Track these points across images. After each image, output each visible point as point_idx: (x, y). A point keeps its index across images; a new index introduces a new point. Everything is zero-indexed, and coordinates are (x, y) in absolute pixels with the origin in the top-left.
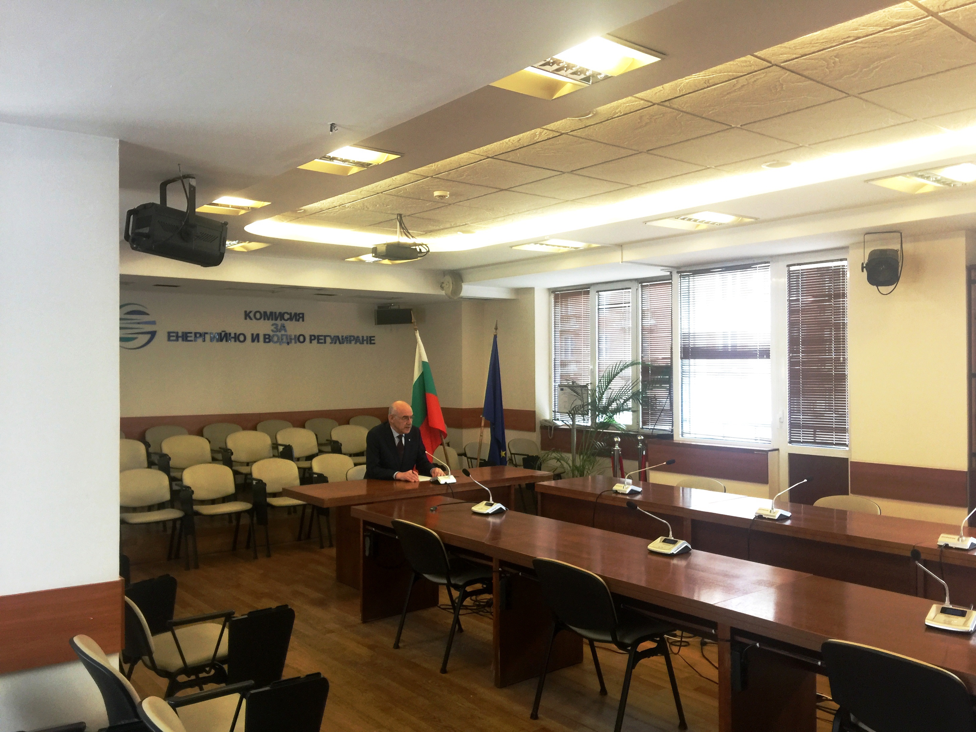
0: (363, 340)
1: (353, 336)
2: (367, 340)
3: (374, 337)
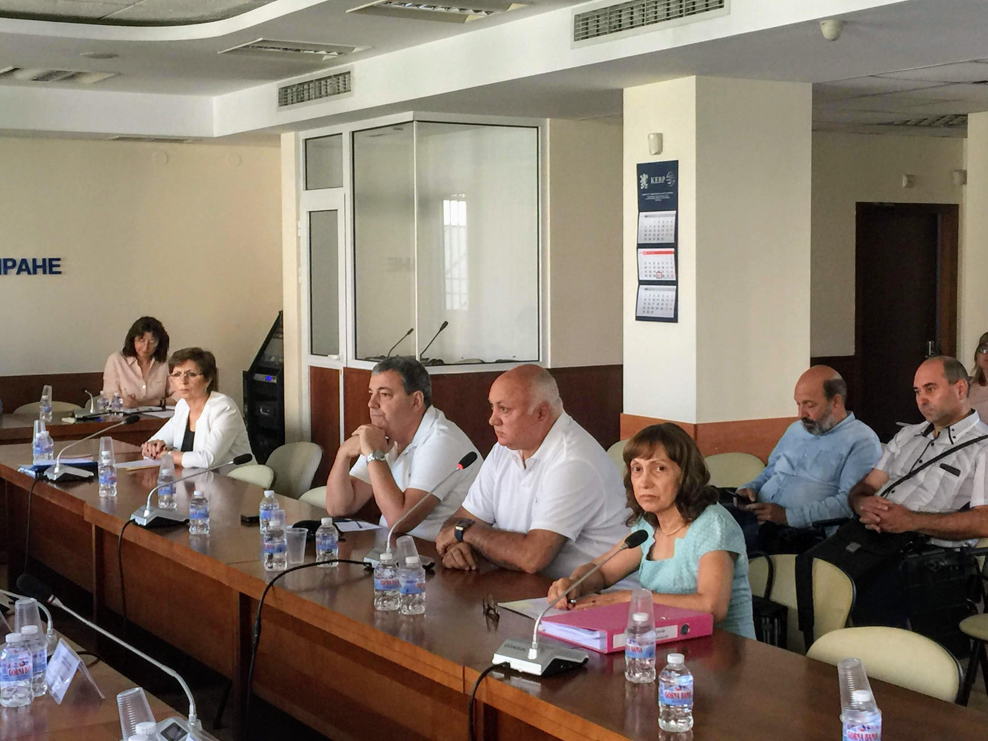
0: (35, 267)
1: (14, 262)
2: (44, 266)
3: (59, 260)
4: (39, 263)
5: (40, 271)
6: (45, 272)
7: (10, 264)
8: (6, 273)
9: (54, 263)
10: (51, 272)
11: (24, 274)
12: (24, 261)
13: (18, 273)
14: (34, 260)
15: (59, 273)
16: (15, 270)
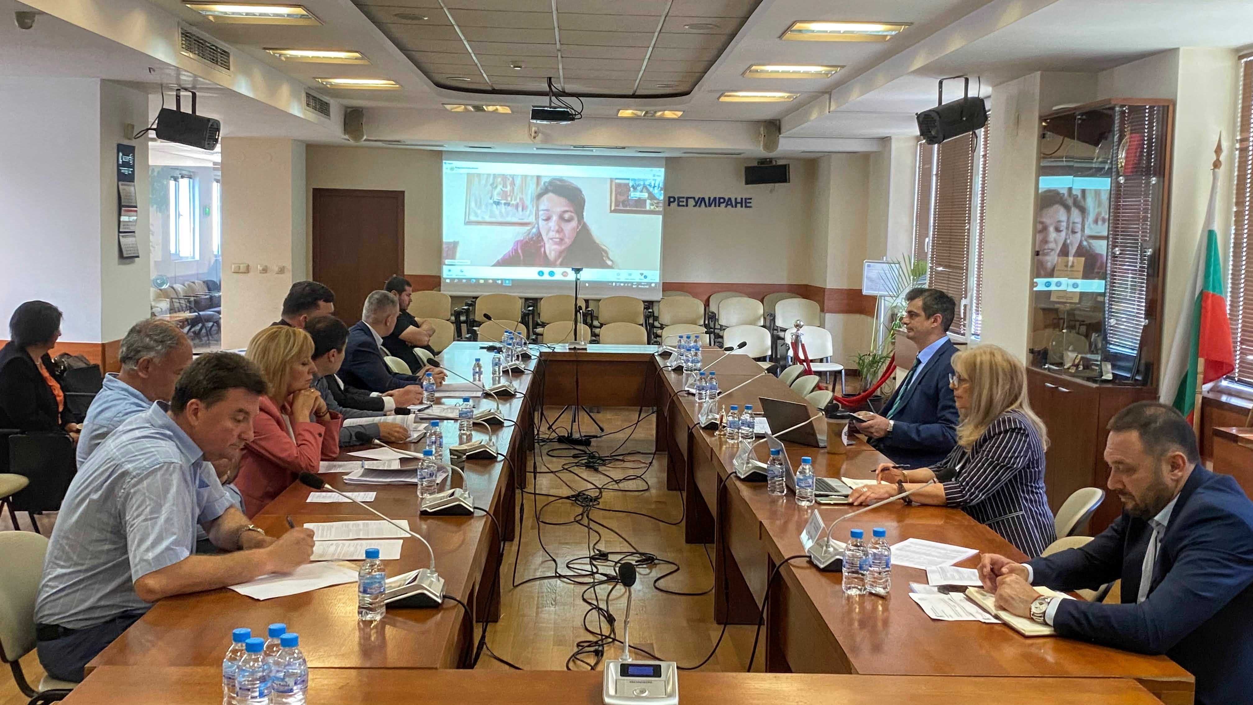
4: (739, 200)
5: (739, 205)
6: (742, 206)
7: (722, 200)
8: (719, 206)
9: (748, 201)
10: (746, 207)
11: (729, 207)
12: (730, 199)
13: (726, 207)
14: (736, 199)
15: (750, 207)
16: (724, 204)
